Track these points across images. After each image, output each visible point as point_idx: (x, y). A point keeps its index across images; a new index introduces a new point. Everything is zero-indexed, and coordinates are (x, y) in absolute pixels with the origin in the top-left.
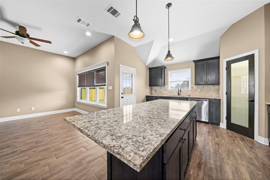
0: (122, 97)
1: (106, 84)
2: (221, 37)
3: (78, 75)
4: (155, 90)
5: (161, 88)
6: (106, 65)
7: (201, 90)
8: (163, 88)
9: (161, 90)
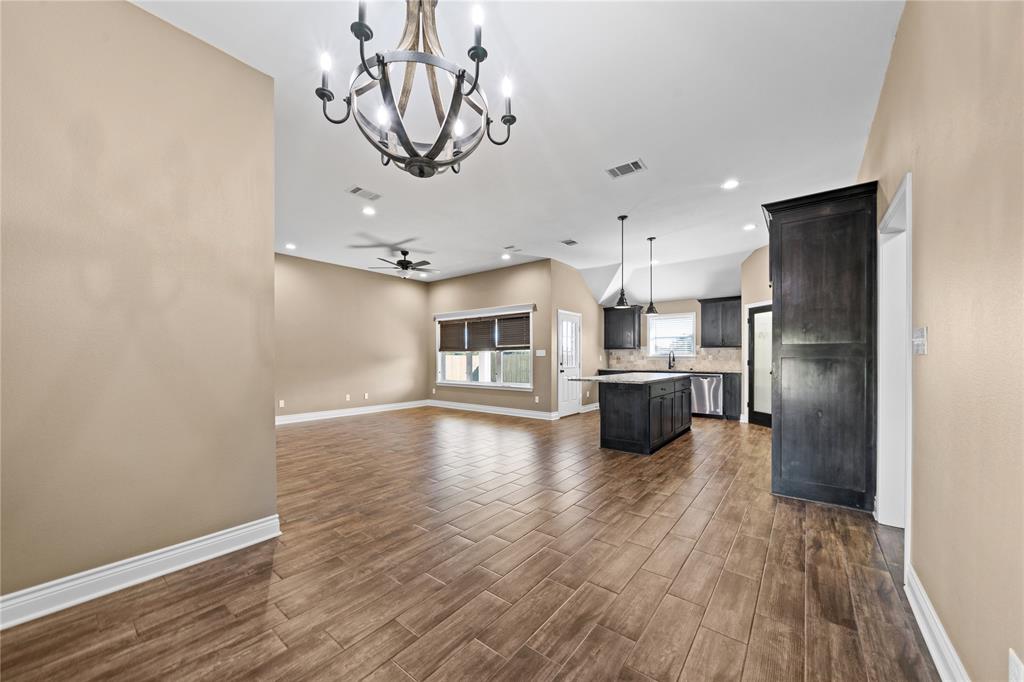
0: (562, 371)
1: (531, 345)
2: (743, 264)
3: (439, 322)
4: (618, 359)
5: (631, 354)
6: (530, 310)
7: (715, 358)
8: (634, 351)
9: (632, 358)
